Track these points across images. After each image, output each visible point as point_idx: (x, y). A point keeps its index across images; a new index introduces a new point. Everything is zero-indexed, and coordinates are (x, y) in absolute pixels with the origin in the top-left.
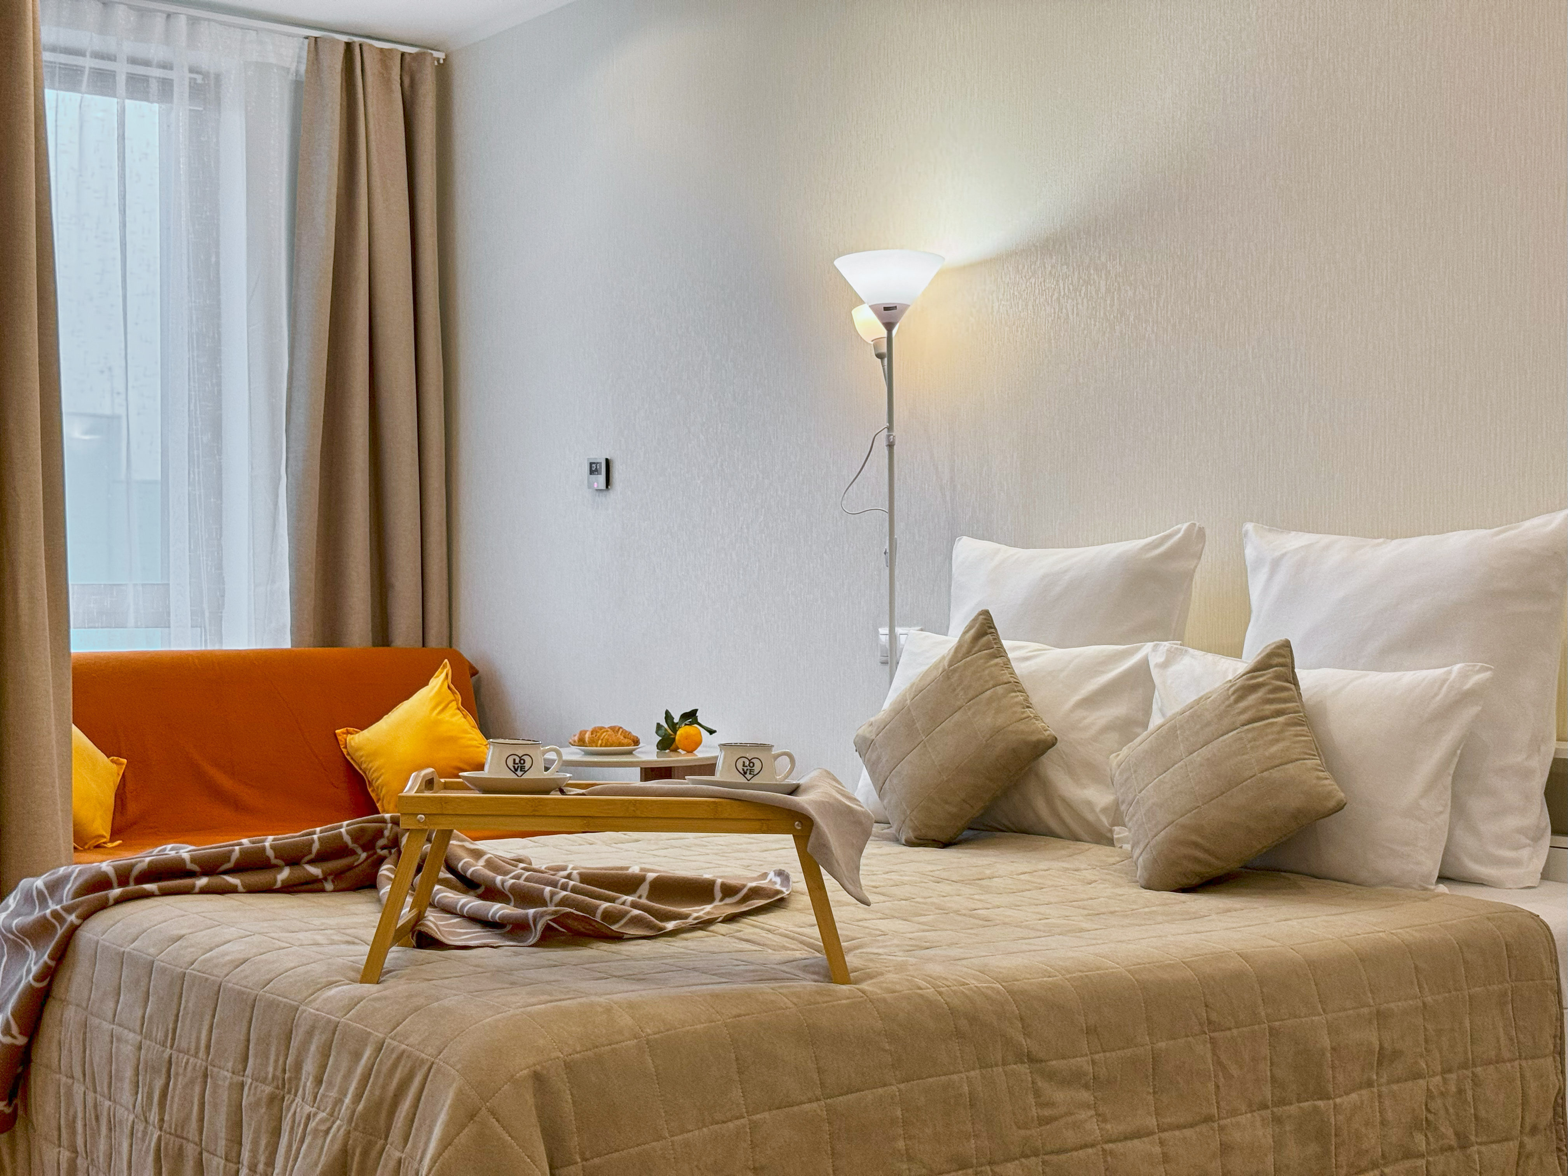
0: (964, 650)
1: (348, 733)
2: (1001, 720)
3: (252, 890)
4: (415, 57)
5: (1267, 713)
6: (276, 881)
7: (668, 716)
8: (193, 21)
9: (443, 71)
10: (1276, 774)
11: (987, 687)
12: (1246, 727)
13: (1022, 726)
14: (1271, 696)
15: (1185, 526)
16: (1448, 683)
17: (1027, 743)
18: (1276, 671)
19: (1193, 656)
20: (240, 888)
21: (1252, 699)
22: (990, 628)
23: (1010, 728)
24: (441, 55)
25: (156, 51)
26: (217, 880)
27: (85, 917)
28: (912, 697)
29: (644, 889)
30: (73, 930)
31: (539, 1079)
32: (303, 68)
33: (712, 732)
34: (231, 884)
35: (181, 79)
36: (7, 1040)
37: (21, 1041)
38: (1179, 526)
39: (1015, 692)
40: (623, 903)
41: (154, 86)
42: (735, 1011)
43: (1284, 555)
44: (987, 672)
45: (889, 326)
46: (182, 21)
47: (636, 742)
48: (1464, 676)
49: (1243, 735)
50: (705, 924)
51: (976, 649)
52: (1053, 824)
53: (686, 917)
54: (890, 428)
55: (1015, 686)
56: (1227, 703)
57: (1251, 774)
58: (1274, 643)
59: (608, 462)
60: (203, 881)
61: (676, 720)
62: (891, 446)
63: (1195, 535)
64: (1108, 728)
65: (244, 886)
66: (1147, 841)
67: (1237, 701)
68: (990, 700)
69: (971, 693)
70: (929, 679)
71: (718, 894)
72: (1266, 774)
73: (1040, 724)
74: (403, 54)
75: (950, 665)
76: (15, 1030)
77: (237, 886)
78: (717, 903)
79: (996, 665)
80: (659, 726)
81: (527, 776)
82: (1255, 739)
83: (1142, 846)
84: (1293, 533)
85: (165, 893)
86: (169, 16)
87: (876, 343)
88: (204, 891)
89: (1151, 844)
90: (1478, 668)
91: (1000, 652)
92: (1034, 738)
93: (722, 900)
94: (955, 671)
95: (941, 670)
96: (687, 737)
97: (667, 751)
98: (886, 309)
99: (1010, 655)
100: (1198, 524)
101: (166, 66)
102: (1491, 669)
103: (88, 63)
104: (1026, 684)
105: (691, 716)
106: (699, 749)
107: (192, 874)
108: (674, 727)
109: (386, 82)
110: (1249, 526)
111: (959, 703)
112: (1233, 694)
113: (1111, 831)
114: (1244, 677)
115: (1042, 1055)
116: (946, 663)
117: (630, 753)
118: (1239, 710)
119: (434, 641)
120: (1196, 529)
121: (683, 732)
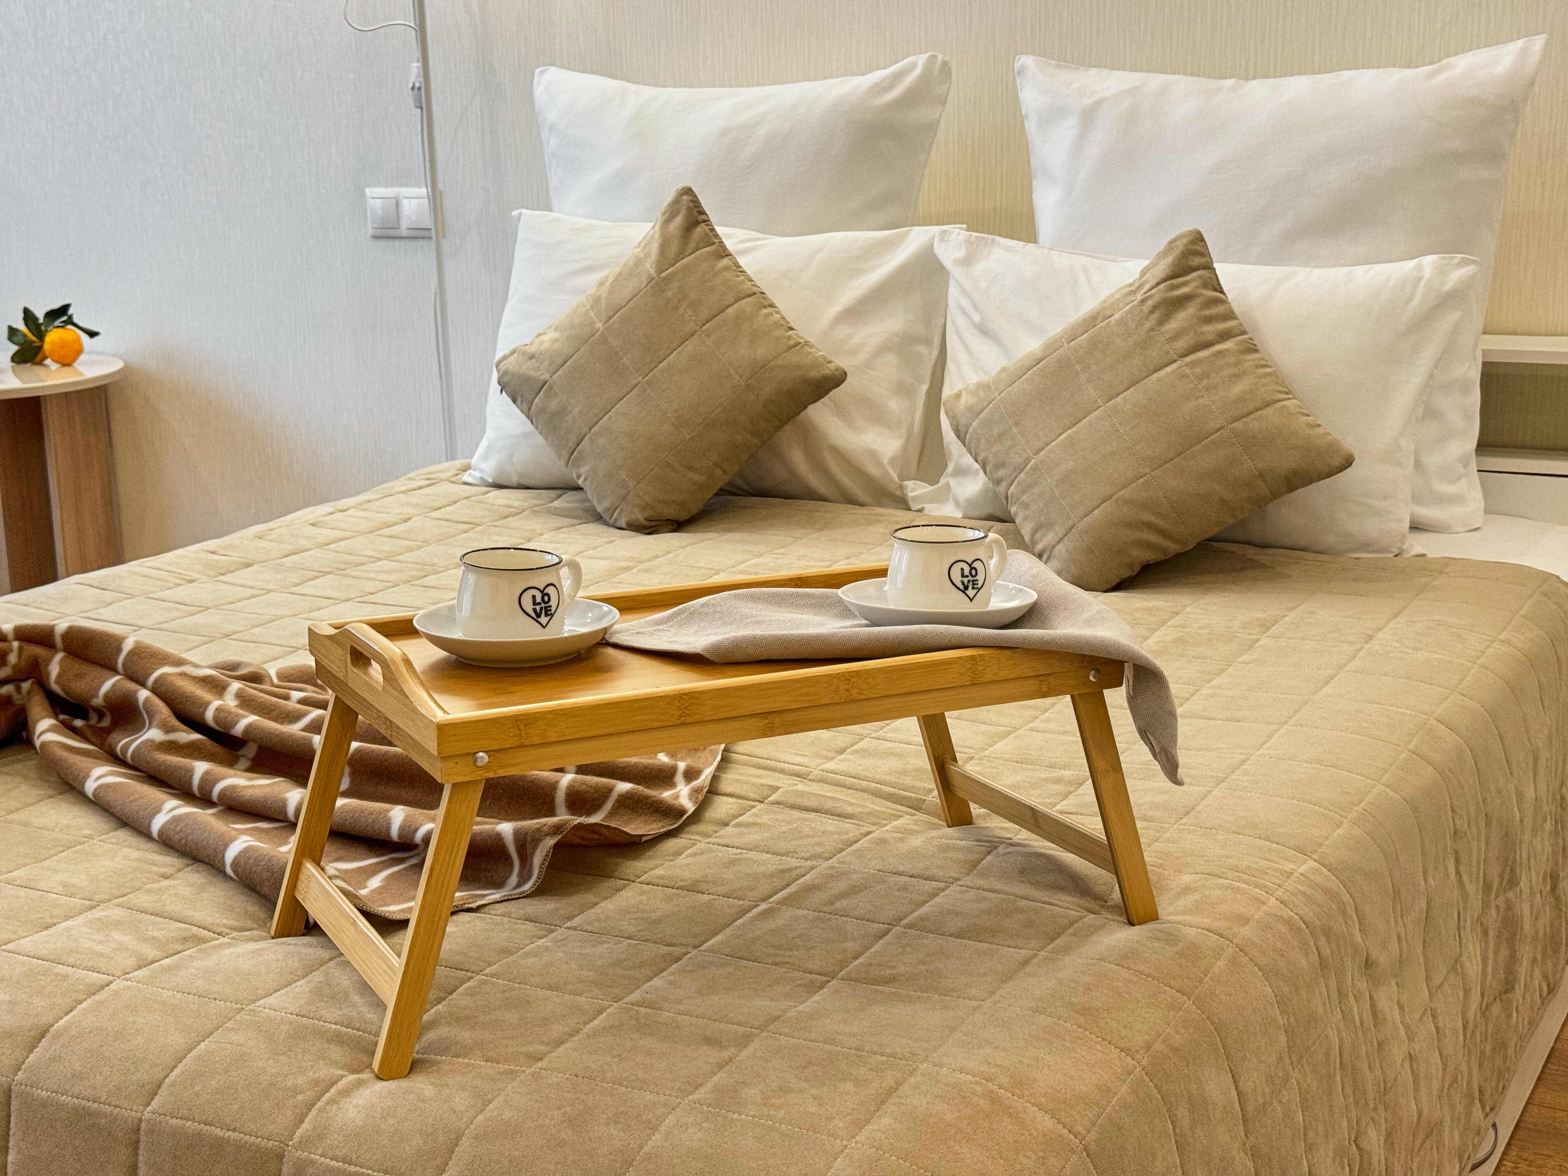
0: (675, 247)
2: (762, 351)
5: (1210, 337)
7: (28, 315)
10: (1253, 424)
11: (727, 303)
12: (1188, 359)
13: (793, 358)
14: (1207, 312)
15: (922, 59)
16: (1422, 284)
17: (805, 381)
18: (1200, 277)
19: (1007, 249)
21: (1182, 317)
22: (698, 215)
23: (777, 361)
28: (604, 318)
33: (92, 334)
38: (911, 59)
39: (765, 307)
43: (1099, 103)
44: (718, 280)
48: (1442, 272)
49: (1187, 370)
51: (692, 245)
52: (814, 481)
55: (761, 299)
56: (1148, 325)
57: (1218, 426)
58: (1182, 236)
61: (41, 320)
63: (936, 72)
64: (884, 348)
66: (1070, 523)
67: (1161, 322)
68: (738, 322)
69: (705, 313)
70: (627, 293)
72: (1238, 425)
75: (660, 271)
79: (725, 269)
80: (12, 332)
82: (1205, 376)
83: (1059, 530)
84: (1093, 71)
89: (1080, 526)
90: (1456, 261)
91: (723, 250)
92: (815, 374)
94: (669, 280)
95: (645, 278)
96: (64, 344)
97: (30, 369)
100: (940, 57)
102: (1474, 262)
104: (766, 292)
105: (60, 314)
108: (38, 331)
110: (1027, 61)
111: (687, 327)
112: (1152, 312)
113: (901, 487)
114: (1161, 286)
116: (649, 267)
118: (1167, 336)
120: (939, 62)
121: (54, 336)
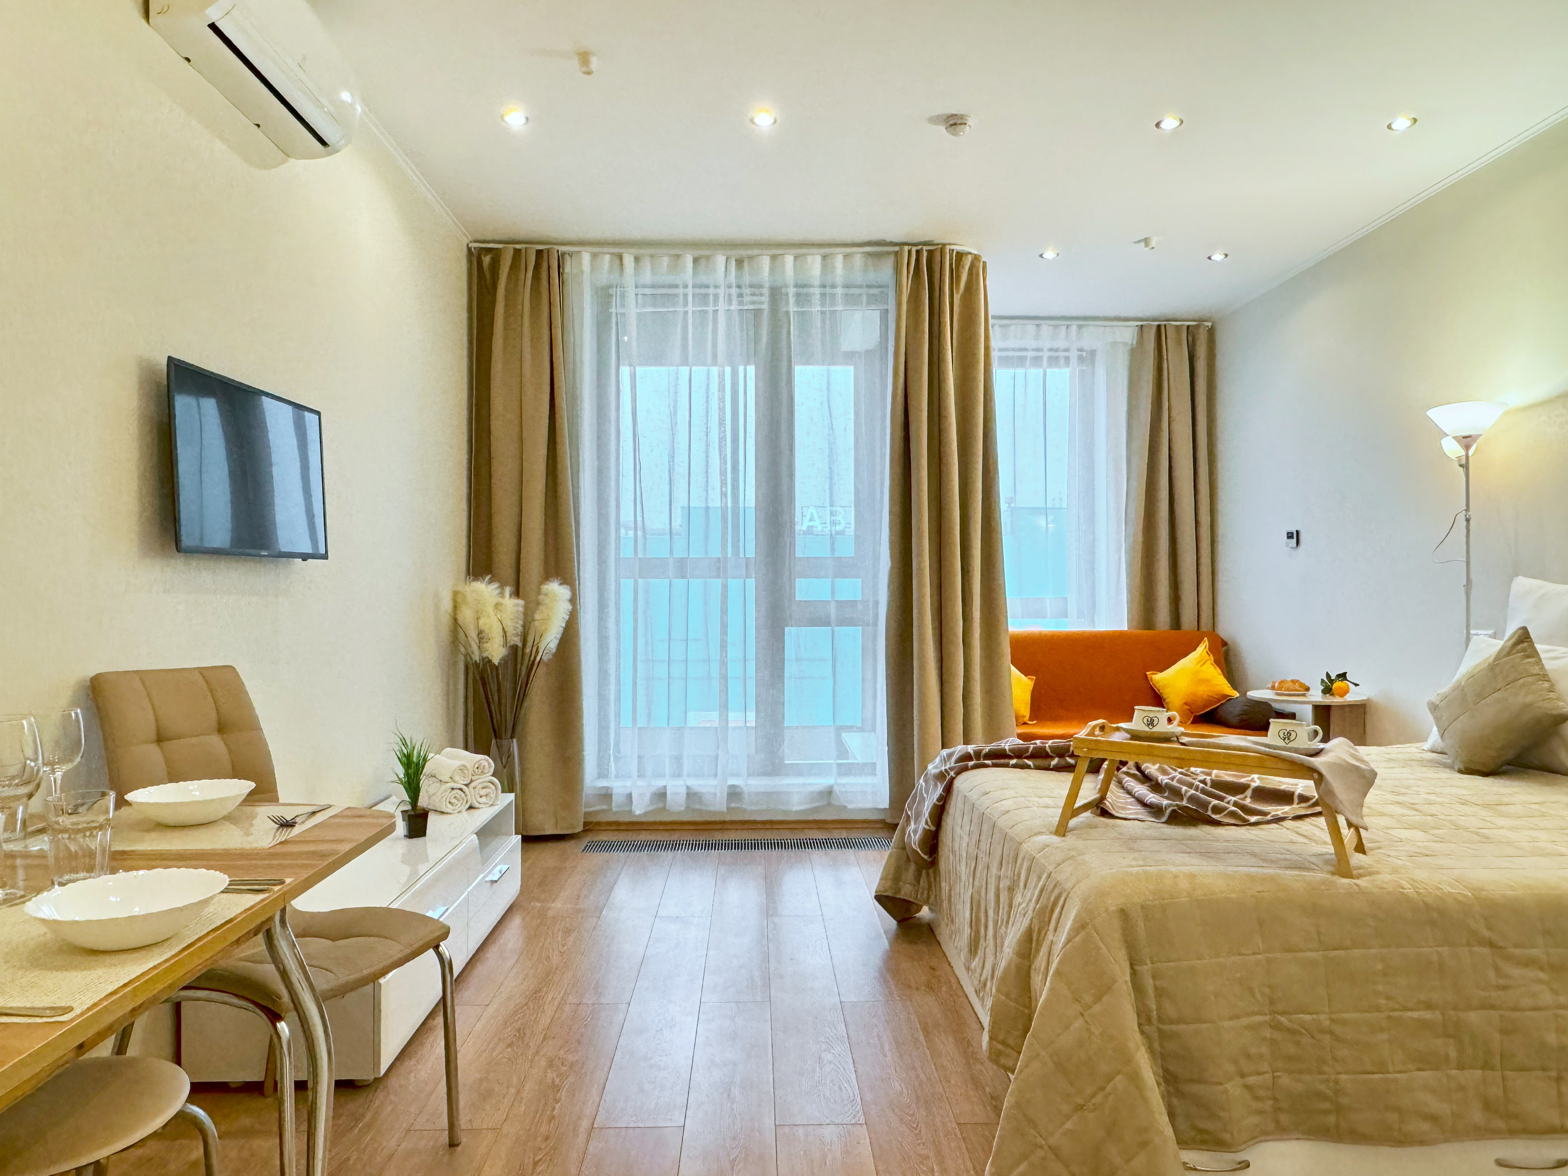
0: (1505, 652)
1: (1153, 674)
2: (1529, 699)
3: (1038, 768)
4: (1197, 327)
6: (1050, 765)
7: (1328, 675)
8: (1080, 327)
9: (1211, 332)
11: (1523, 677)
13: (1546, 704)
20: (1032, 766)
22: (1527, 638)
23: (1537, 705)
24: (1209, 324)
25: (1061, 343)
26: (1020, 761)
27: (958, 773)
28: (1466, 679)
29: (1249, 793)
30: (952, 780)
31: (1123, 913)
32: (1135, 342)
33: (1356, 685)
34: (1026, 764)
35: (1074, 355)
36: (927, 827)
37: (933, 828)
39: (1544, 681)
40: (1228, 803)
41: (1062, 361)
42: (1260, 889)
45: (1467, 447)
46: (1074, 328)
47: (1308, 689)
50: (1278, 820)
51: (1515, 651)
53: (1265, 814)
54: (1467, 510)
55: (1544, 676)
59: (1297, 532)
60: (1013, 761)
61: (1333, 677)
62: (1468, 520)
65: (1034, 765)
68: (1523, 685)
69: (1508, 680)
70: (1478, 669)
71: (1296, 800)
73: (1561, 704)
74: (1188, 327)
75: (1494, 662)
76: (930, 823)
77: (1030, 766)
78: (1295, 806)
79: (1529, 663)
80: (1322, 680)
81: (1155, 729)
85: (995, 765)
86: (1068, 327)
87: (1459, 458)
88: (1015, 766)
91: (1535, 654)
92: (1555, 712)
93: (1298, 804)
94: (1497, 665)
95: (1487, 664)
96: (1339, 688)
97: (1328, 695)
98: (1464, 437)
99: (1542, 656)
101: (1067, 350)
103: (1030, 354)
104: (1552, 676)
105: (1343, 676)
106: (1348, 695)
107: (1010, 757)
108: (1332, 681)
109: (1179, 343)
111: (1499, 687)
115: (1501, 944)
116: (1491, 660)
117: (1304, 695)
119: (1204, 628)
121: (1338, 684)
